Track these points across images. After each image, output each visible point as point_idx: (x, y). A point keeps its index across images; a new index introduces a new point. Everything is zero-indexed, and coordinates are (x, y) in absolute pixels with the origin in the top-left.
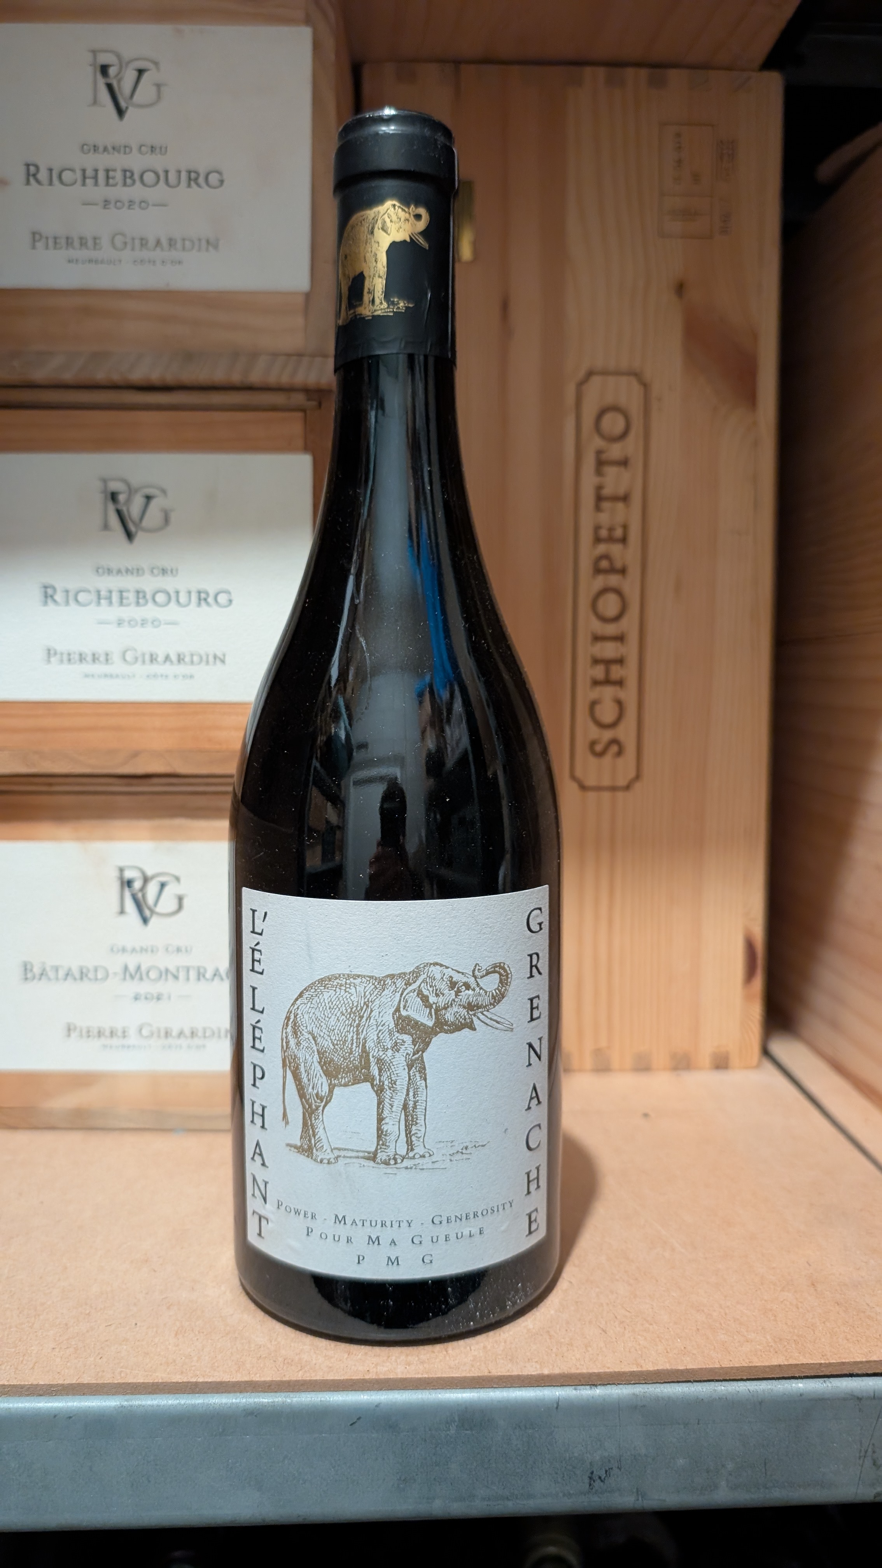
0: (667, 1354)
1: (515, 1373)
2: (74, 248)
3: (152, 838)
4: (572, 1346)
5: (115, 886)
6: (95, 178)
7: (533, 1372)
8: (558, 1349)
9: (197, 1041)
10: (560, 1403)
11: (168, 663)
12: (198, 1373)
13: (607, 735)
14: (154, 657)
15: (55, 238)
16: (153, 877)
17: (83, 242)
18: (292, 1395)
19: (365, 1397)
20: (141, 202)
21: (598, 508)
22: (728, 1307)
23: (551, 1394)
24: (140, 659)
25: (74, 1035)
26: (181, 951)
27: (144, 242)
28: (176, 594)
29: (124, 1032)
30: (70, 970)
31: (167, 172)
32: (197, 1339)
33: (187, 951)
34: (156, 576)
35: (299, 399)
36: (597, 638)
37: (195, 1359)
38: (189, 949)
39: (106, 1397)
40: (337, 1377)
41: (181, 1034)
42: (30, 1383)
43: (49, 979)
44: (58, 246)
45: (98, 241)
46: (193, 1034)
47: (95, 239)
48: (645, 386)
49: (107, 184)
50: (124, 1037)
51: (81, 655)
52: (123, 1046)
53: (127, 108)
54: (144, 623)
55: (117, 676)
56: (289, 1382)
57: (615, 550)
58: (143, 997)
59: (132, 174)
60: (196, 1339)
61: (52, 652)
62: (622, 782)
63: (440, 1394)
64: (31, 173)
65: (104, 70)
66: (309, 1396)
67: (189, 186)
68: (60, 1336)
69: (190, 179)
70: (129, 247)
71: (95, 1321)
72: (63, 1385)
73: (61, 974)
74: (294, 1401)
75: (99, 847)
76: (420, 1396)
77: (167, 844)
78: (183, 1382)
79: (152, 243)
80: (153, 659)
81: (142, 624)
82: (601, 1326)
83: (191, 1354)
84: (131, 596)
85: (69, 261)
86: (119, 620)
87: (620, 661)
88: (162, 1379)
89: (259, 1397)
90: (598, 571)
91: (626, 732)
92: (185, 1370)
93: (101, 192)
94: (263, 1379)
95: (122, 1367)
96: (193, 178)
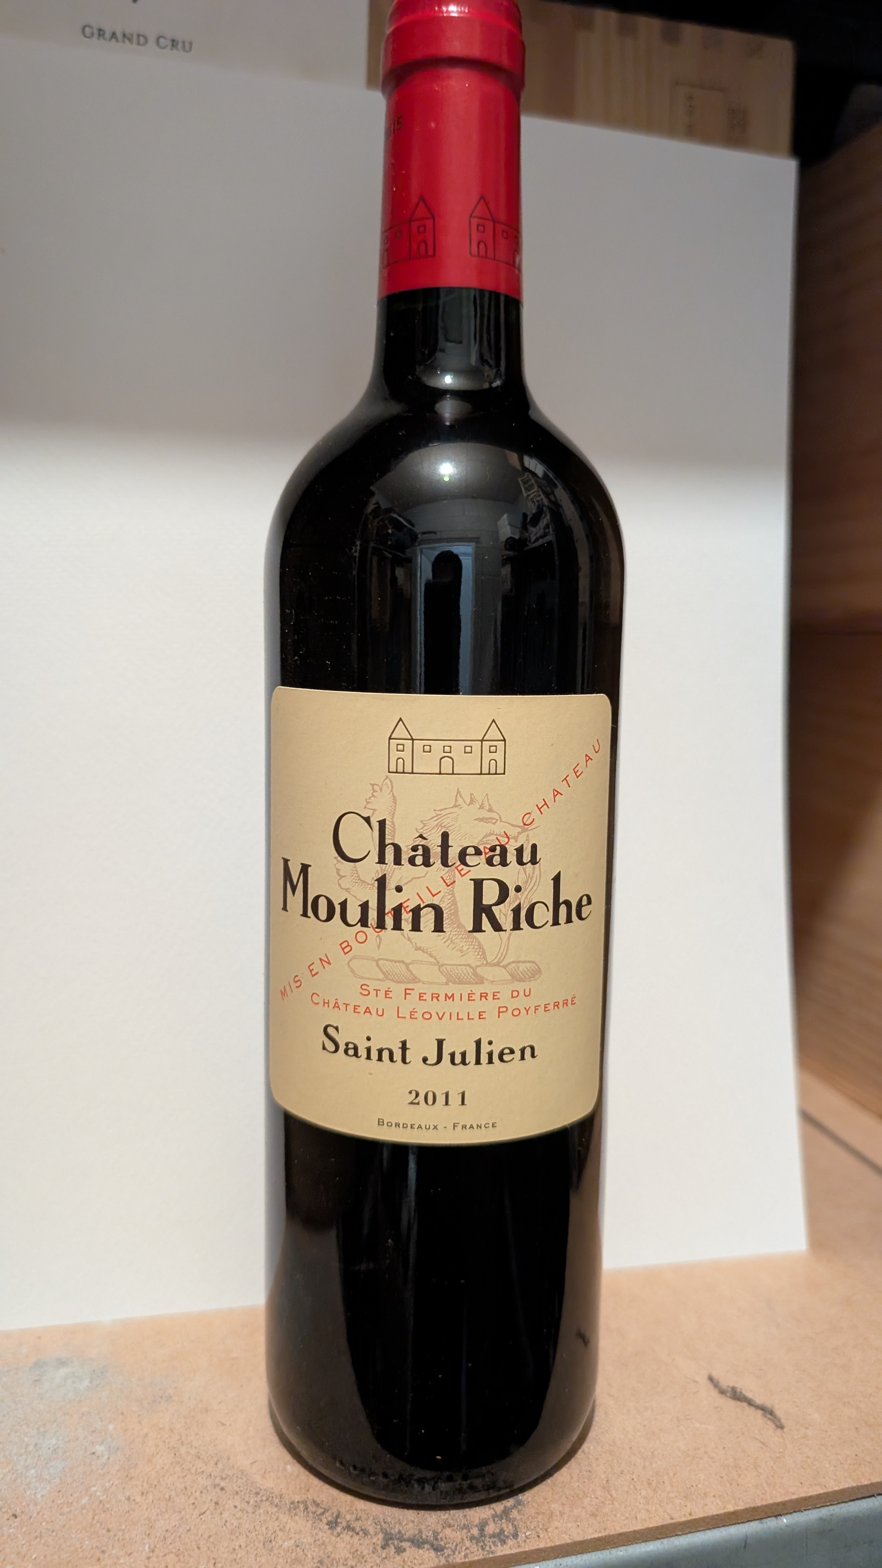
7: (718, 1511)
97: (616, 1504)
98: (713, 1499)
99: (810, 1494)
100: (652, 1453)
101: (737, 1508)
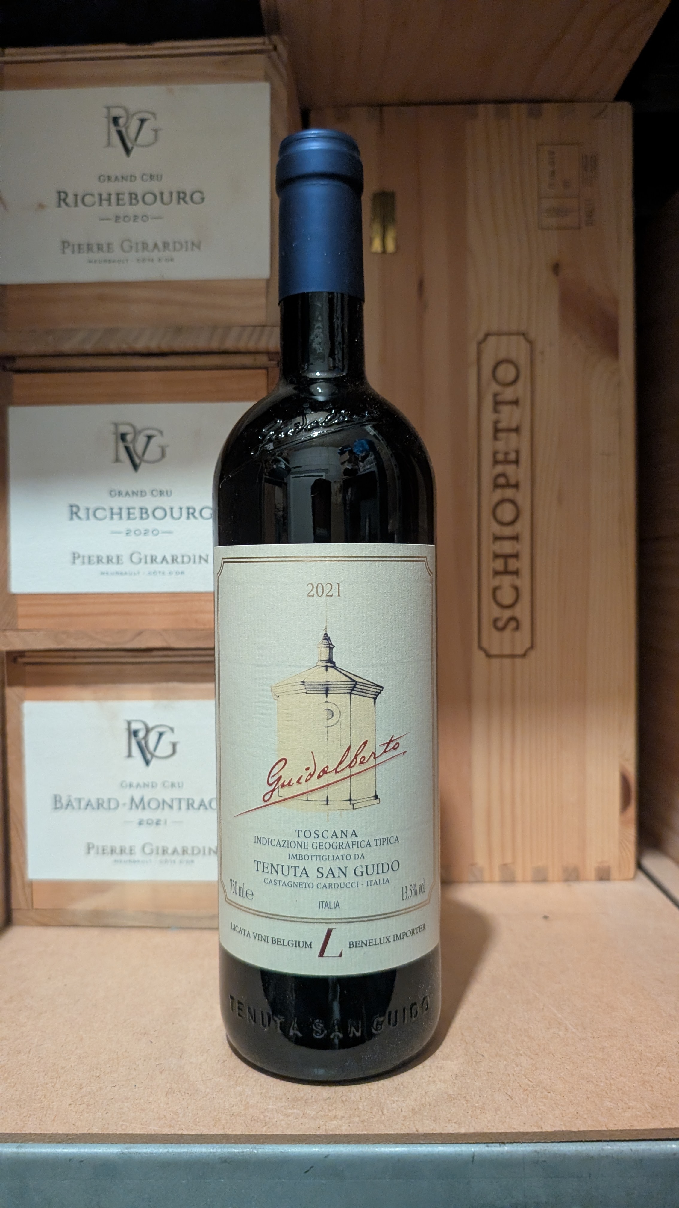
0: (562, 1118)
1: (439, 1132)
2: (93, 252)
3: (153, 698)
4: (484, 1109)
5: (125, 735)
6: (109, 200)
7: (453, 1130)
8: (473, 1113)
9: (187, 857)
10: (475, 1157)
11: (164, 563)
12: (183, 1126)
13: (507, 614)
14: (154, 558)
15: (79, 245)
16: (153, 728)
17: (100, 248)
18: (258, 1146)
19: (317, 1150)
20: (142, 217)
21: (496, 438)
22: (613, 1079)
23: (467, 1150)
24: (143, 560)
25: (92, 852)
26: (175, 786)
27: (145, 246)
28: (170, 510)
29: (131, 850)
30: (89, 801)
31: (162, 194)
32: (183, 1099)
33: (179, 787)
34: (157, 496)
35: (263, 360)
36: (497, 538)
37: (181, 1115)
38: (180, 785)
39: (110, 1145)
40: (293, 1133)
41: (175, 851)
42: (51, 1133)
43: (73, 808)
44: (81, 251)
45: (111, 246)
46: (184, 852)
47: (109, 245)
48: (531, 343)
49: (118, 204)
50: (131, 854)
51: (98, 557)
52: (130, 861)
53: (132, 148)
54: (146, 532)
55: (126, 573)
56: (255, 1136)
57: (510, 469)
58: (145, 823)
59: (136, 195)
60: (181, 1099)
61: (76, 556)
62: (519, 651)
63: (377, 1148)
64: (62, 198)
65: (116, 120)
66: (271, 1148)
67: (179, 203)
68: (76, 1094)
69: (179, 198)
70: (134, 249)
71: (103, 1083)
72: (76, 1135)
73: (83, 804)
74: (259, 1152)
75: (113, 704)
76: (361, 1150)
77: (164, 702)
78: (171, 1134)
79: (151, 245)
80: (153, 560)
81: (145, 533)
82: (509, 1093)
83: (178, 1111)
84: (137, 512)
85: (90, 262)
86: (127, 531)
87: (516, 556)
88: (155, 1131)
89: (231, 1147)
90: (496, 486)
91: (522, 611)
92: (173, 1125)
93: (115, 209)
94: (234, 1133)
95: (123, 1121)
96: (181, 196)
97: (383, 1118)
98: (453, 1124)
99: (527, 1131)
100: (426, 1093)
101: (467, 1131)
